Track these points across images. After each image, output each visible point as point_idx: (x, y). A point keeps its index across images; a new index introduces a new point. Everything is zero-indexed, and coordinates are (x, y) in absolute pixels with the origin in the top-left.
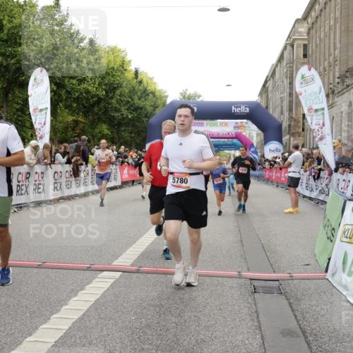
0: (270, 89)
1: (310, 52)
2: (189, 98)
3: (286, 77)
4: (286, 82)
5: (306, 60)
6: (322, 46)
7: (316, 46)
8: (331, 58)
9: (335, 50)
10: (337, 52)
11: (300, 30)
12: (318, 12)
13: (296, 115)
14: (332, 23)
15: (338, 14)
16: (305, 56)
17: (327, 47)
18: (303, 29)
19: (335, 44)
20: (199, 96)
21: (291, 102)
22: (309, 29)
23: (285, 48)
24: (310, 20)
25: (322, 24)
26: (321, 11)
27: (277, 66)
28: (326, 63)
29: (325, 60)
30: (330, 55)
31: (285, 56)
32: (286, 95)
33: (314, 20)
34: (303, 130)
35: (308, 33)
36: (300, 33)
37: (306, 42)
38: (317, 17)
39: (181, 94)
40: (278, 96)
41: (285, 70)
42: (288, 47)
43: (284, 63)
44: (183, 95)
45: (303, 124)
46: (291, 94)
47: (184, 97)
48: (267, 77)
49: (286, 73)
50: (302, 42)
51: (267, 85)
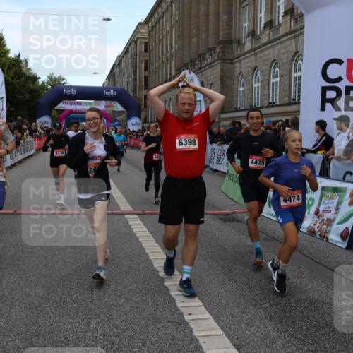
0: (117, 74)
1: (151, 48)
2: (55, 80)
3: (131, 66)
4: (131, 70)
5: (147, 54)
6: (161, 44)
7: (156, 44)
8: (168, 54)
9: (171, 48)
10: (173, 50)
11: (142, 31)
12: (157, 19)
13: (140, 95)
14: (168, 28)
15: (173, 22)
16: (146, 51)
17: (165, 46)
18: (144, 30)
19: (171, 44)
20: (63, 79)
21: (135, 85)
22: (150, 31)
23: (130, 44)
24: (150, 24)
25: (161, 28)
26: (160, 18)
27: (123, 57)
28: (164, 58)
29: (163, 55)
30: (167, 52)
31: (130, 50)
32: (131, 79)
33: (154, 24)
34: (145, 107)
35: (149, 35)
36: (142, 33)
37: (147, 41)
38: (156, 23)
39: (49, 77)
40: (124, 80)
41: (130, 61)
42: (133, 44)
43: (130, 55)
44: (50, 78)
45: (145, 102)
46: (135, 80)
47: (51, 80)
48: (114, 65)
49: (131, 63)
50: (144, 40)
51: (114, 71)
